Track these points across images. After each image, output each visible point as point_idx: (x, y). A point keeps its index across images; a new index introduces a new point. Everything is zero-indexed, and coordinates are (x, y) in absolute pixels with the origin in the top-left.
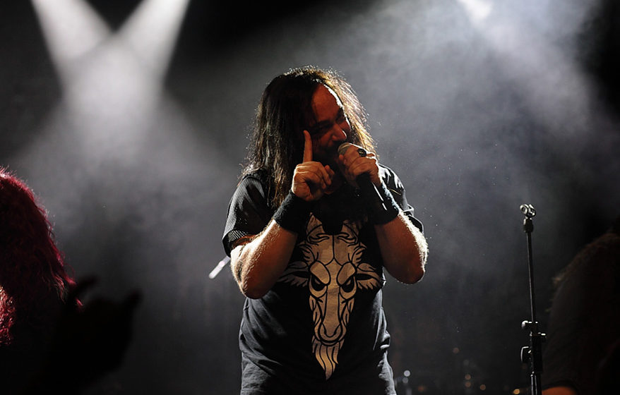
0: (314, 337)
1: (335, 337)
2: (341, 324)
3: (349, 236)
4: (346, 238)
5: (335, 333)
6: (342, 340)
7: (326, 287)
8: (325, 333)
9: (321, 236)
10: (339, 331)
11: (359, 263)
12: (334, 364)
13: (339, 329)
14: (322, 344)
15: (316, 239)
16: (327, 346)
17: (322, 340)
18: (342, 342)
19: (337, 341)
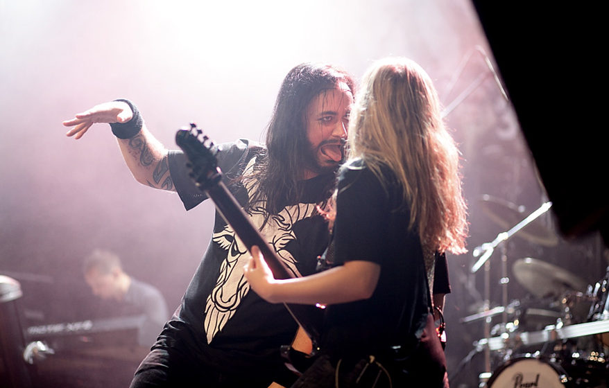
0: (210, 297)
1: (228, 305)
2: (237, 294)
3: (284, 220)
4: (281, 221)
5: (229, 301)
6: (233, 310)
7: (239, 255)
8: (221, 296)
9: (259, 209)
10: (233, 300)
11: (282, 249)
12: (217, 330)
13: (234, 297)
14: (215, 306)
15: (255, 210)
16: (220, 311)
17: (216, 302)
18: (233, 312)
19: (228, 308)
